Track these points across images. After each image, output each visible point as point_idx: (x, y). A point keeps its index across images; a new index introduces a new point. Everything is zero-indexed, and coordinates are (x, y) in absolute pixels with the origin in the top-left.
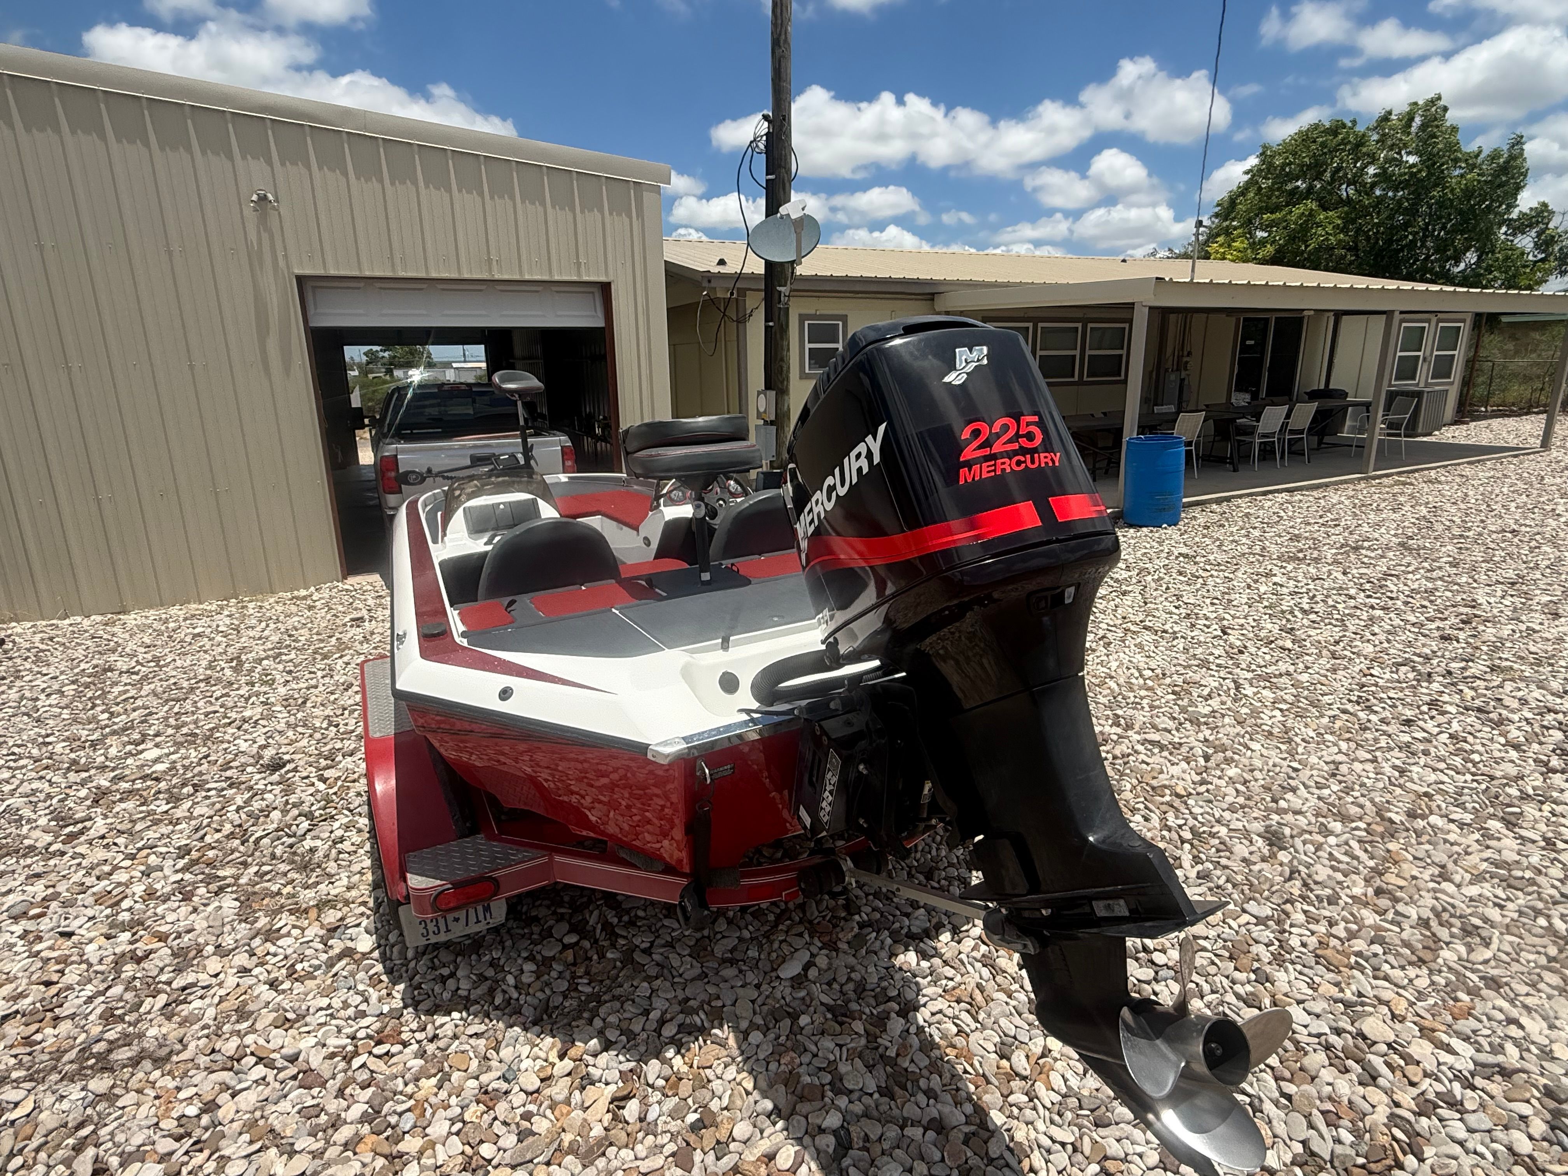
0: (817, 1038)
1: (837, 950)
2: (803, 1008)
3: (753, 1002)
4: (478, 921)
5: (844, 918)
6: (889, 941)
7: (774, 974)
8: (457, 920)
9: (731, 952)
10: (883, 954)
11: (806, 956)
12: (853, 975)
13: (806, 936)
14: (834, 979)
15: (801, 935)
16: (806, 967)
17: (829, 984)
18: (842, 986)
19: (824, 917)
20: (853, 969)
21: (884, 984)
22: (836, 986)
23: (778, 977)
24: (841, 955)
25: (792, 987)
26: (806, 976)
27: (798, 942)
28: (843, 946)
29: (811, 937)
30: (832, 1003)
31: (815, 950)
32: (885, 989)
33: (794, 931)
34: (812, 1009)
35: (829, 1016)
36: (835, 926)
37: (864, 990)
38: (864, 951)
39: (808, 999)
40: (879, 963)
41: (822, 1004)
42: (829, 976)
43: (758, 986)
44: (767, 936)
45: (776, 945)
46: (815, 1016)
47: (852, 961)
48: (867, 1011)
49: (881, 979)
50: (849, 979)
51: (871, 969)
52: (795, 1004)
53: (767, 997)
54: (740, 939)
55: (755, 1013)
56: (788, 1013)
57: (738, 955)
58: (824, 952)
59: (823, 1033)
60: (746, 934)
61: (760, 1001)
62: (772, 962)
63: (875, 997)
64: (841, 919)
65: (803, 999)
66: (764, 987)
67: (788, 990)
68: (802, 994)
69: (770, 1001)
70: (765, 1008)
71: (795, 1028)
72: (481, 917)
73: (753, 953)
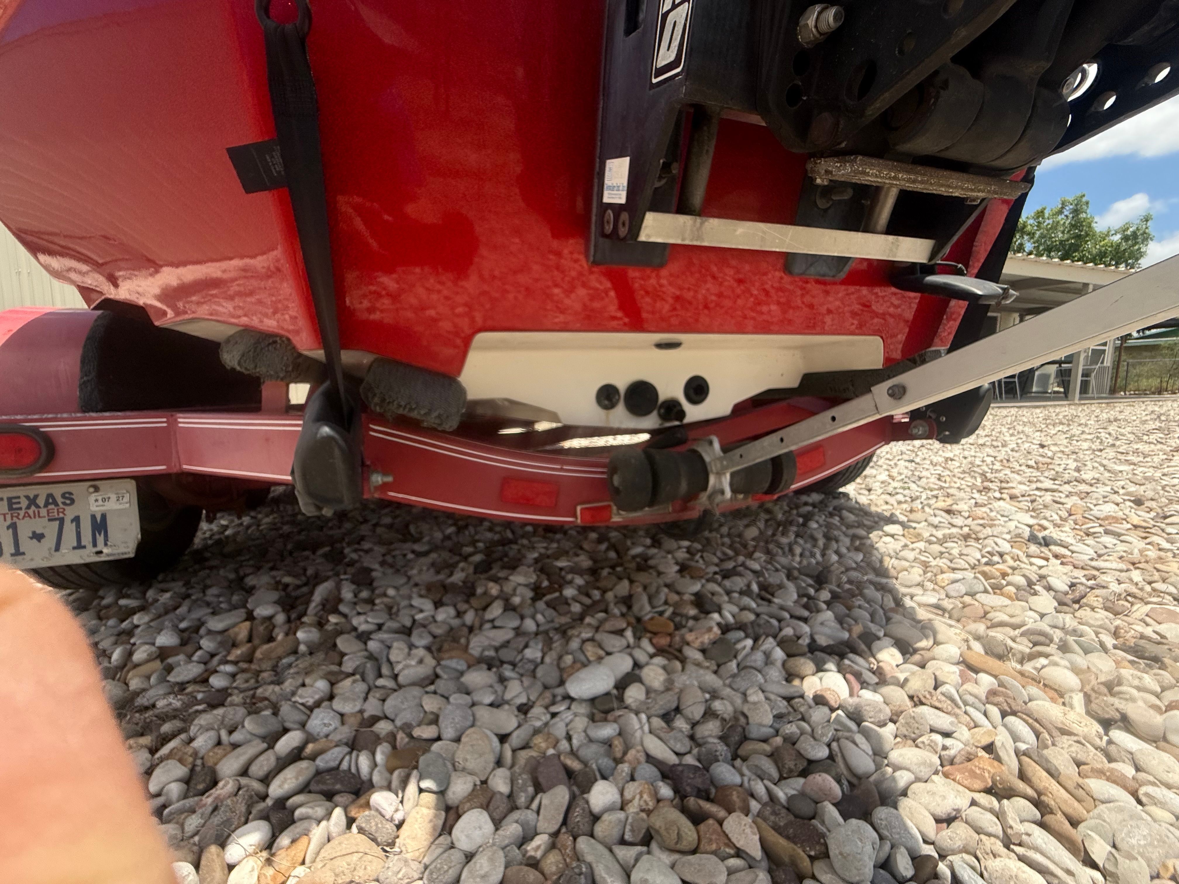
0: (626, 853)
1: (683, 661)
2: (606, 762)
3: (503, 738)
4: (79, 546)
5: (696, 618)
6: (779, 654)
7: (559, 691)
8: (38, 537)
9: (497, 649)
10: (775, 673)
11: (625, 664)
12: (717, 705)
13: (629, 633)
14: (677, 710)
15: (620, 633)
16: (622, 685)
17: (667, 717)
18: (694, 725)
19: (661, 613)
20: (715, 695)
21: (791, 729)
22: (680, 723)
23: (568, 697)
24: (690, 668)
25: (592, 718)
26: (621, 698)
27: (614, 643)
28: (695, 655)
29: (638, 638)
30: (673, 759)
31: (642, 657)
32: (791, 741)
33: (608, 626)
34: (625, 768)
35: (666, 791)
36: (678, 627)
37: (745, 738)
38: (733, 664)
39: (618, 743)
40: (769, 687)
41: (650, 759)
42: (667, 702)
43: (524, 709)
44: (563, 632)
45: (575, 644)
46: (631, 789)
47: (711, 679)
48: (760, 788)
49: (778, 717)
50: (709, 714)
51: (756, 696)
52: (589, 752)
53: (537, 732)
54: (518, 632)
55: (499, 763)
56: (570, 773)
57: (506, 654)
58: (659, 660)
59: (647, 840)
60: (530, 625)
61: (515, 740)
62: (561, 670)
63: (774, 756)
64: (688, 618)
65: (608, 743)
66: (537, 711)
67: (580, 723)
68: (607, 731)
69: (539, 741)
70: (524, 755)
71: (577, 814)
72: (87, 538)
73: (533, 653)
